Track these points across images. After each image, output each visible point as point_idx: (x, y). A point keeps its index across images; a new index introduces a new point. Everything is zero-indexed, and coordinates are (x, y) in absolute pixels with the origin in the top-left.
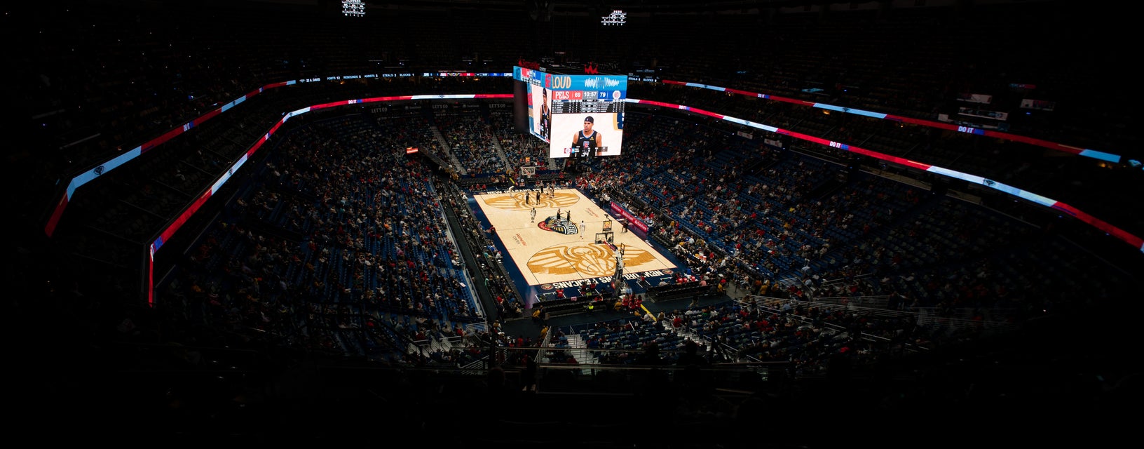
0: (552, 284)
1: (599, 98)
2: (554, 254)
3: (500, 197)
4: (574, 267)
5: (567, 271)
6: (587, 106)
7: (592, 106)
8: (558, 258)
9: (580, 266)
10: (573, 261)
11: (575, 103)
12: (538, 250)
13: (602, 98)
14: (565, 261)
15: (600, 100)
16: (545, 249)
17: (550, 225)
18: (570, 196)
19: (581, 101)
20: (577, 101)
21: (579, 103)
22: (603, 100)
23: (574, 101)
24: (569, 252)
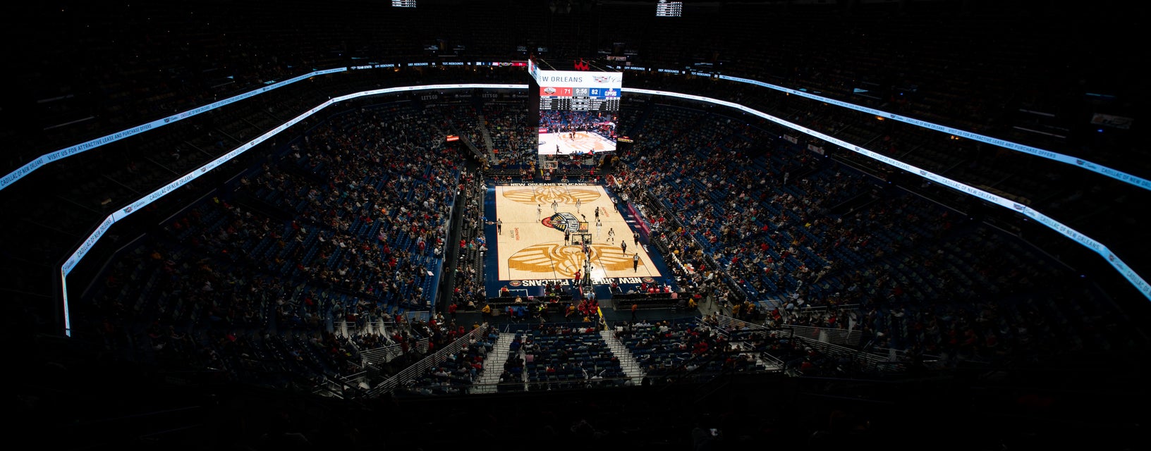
0: (521, 281)
1: (591, 95)
2: (541, 251)
3: (520, 190)
4: (554, 266)
5: (546, 269)
6: (577, 103)
7: (583, 103)
8: (543, 256)
9: (561, 266)
10: (556, 260)
11: (564, 100)
12: (527, 246)
13: (594, 95)
14: (548, 259)
15: (592, 98)
16: (536, 245)
17: (555, 222)
18: (592, 192)
19: (571, 98)
20: (567, 98)
21: (568, 100)
22: (595, 98)
23: (563, 98)
24: (558, 251)
